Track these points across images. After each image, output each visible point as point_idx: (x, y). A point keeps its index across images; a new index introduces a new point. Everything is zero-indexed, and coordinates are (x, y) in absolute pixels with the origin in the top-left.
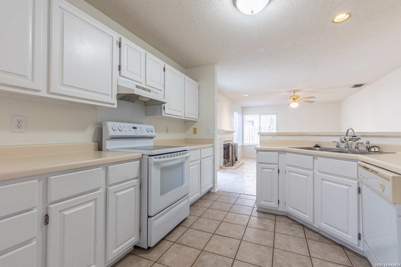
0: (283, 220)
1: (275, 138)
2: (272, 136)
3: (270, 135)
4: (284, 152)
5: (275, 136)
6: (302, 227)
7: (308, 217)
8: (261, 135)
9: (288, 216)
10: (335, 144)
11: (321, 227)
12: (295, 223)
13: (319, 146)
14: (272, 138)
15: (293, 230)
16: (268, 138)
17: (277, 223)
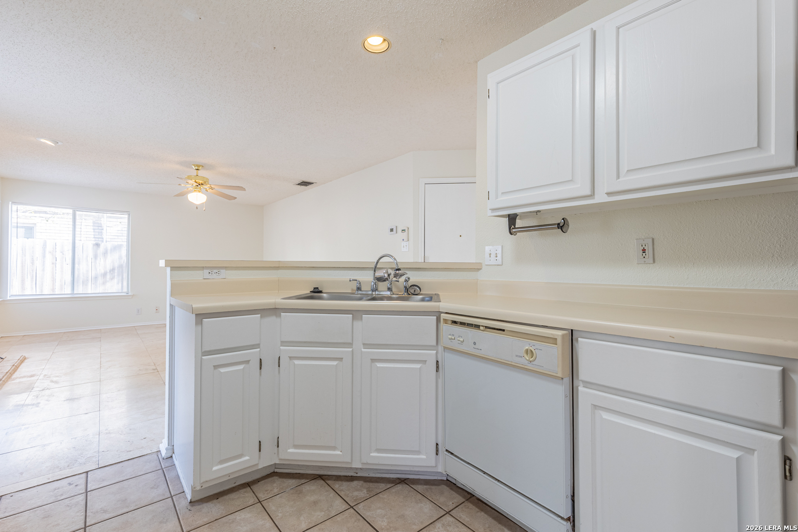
0: (276, 491)
1: (214, 276)
2: (206, 271)
3: (203, 268)
4: (274, 311)
5: (215, 271)
6: (323, 482)
7: (339, 453)
8: (173, 269)
9: (276, 470)
10: (354, 285)
11: (369, 462)
12: (303, 481)
13: (320, 289)
14: (207, 276)
15: (315, 503)
16: (197, 276)
17: (271, 506)
